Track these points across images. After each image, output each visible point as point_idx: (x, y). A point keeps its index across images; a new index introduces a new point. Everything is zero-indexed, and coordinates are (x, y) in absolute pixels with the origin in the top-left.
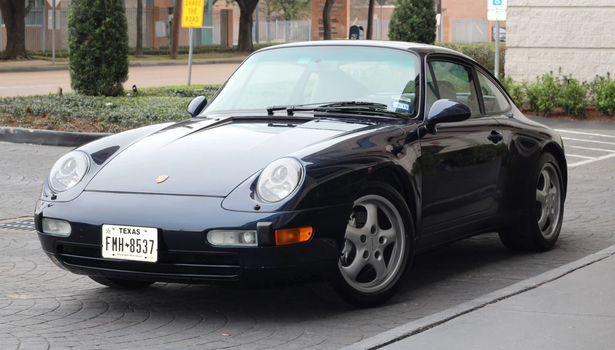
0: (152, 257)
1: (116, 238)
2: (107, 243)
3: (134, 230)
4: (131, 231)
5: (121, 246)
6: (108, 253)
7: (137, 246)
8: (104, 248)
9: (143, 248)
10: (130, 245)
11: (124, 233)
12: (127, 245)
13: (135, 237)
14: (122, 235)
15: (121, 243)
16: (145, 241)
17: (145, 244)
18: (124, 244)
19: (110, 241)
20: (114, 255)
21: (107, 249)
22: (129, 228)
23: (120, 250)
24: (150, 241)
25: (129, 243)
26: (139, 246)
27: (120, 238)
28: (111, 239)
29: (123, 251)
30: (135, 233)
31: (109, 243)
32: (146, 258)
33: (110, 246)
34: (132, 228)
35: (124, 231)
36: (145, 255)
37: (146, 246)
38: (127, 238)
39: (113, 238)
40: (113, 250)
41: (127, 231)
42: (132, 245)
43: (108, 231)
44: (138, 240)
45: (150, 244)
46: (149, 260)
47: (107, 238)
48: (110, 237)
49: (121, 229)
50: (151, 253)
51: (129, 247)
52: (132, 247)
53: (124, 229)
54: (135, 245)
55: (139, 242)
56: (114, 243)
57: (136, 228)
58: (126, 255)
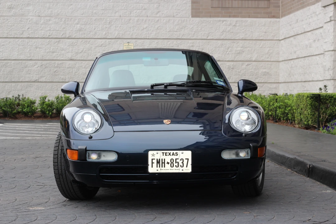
0: (188, 169)
1: (159, 159)
2: (152, 163)
3: (173, 153)
4: (171, 154)
5: (163, 164)
6: (153, 169)
7: (176, 163)
8: (150, 167)
9: (181, 164)
10: (170, 163)
11: (166, 155)
12: (168, 163)
13: (174, 157)
14: (164, 157)
15: (163, 162)
16: (182, 160)
17: (182, 161)
18: (166, 162)
19: (155, 161)
20: (157, 170)
21: (152, 167)
22: (170, 152)
23: (162, 167)
24: (186, 159)
25: (169, 161)
26: (177, 163)
27: (162, 159)
28: (156, 160)
29: (164, 167)
30: (174, 155)
31: (154, 163)
32: (183, 170)
33: (155, 165)
34: (172, 152)
35: (166, 154)
36: (182, 168)
37: (182, 163)
38: (168, 159)
39: (157, 159)
40: (157, 167)
41: (168, 154)
42: (172, 163)
43: (153, 155)
44: (176, 159)
45: (185, 162)
46: (185, 171)
47: (152, 159)
48: (154, 159)
49: (163, 153)
50: (187, 167)
51: (170, 164)
52: (172, 164)
53: (166, 153)
54: (174, 163)
55: (177, 161)
56: (158, 162)
57: (175, 152)
58: (167, 169)
